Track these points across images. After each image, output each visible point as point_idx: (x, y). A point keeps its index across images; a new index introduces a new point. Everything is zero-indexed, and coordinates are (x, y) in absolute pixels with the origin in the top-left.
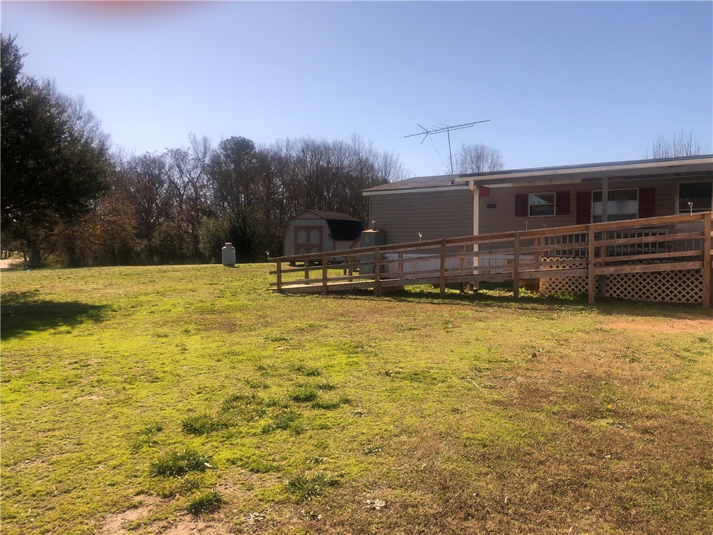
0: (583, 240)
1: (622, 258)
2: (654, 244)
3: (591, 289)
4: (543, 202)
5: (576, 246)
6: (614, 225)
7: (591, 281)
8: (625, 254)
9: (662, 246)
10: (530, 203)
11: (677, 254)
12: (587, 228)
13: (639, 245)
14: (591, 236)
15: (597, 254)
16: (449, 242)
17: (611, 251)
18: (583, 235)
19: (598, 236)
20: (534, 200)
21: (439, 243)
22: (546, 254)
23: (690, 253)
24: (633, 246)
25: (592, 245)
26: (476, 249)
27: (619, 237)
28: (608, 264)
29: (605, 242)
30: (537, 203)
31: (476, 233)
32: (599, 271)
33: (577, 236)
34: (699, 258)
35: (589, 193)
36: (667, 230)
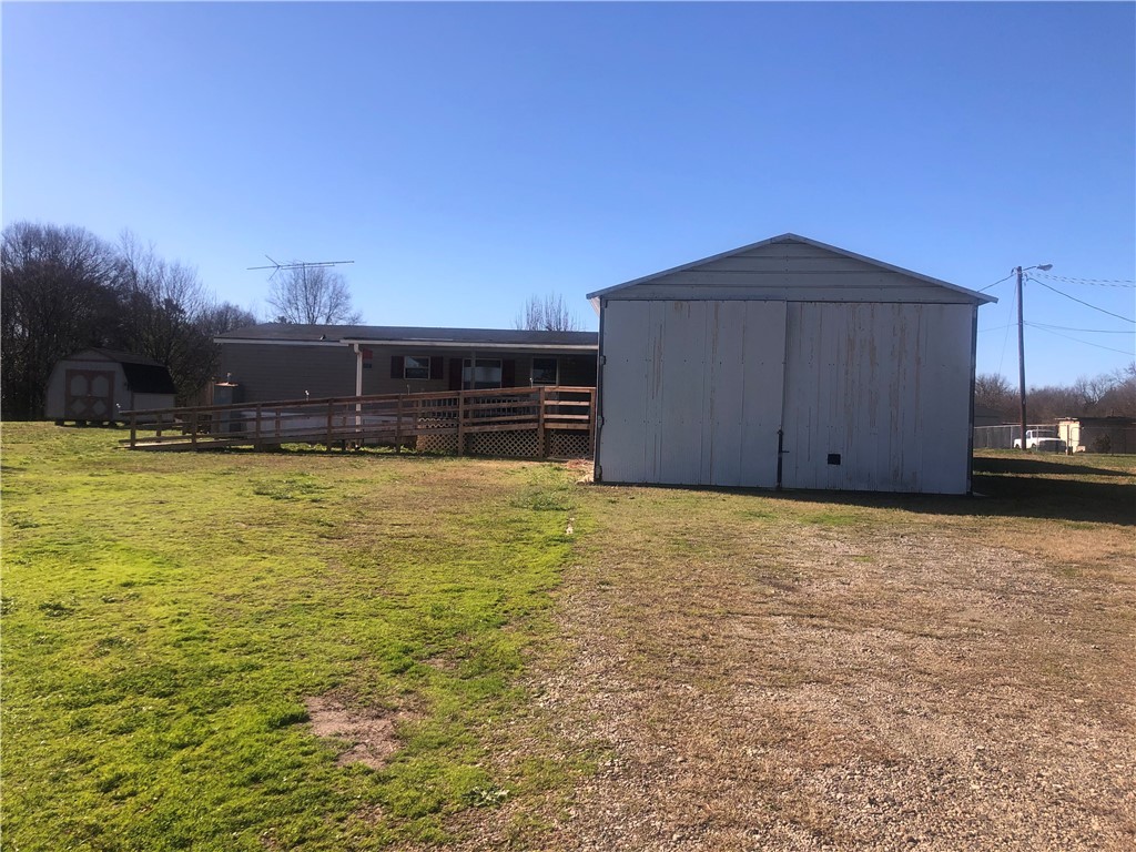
0: (455, 404)
1: (485, 420)
2: (509, 409)
3: (461, 445)
4: (417, 364)
5: (450, 409)
6: (479, 392)
7: (461, 439)
8: (488, 416)
9: (515, 411)
10: (406, 366)
11: (523, 417)
12: (459, 394)
13: (499, 410)
14: (462, 401)
15: (466, 416)
16: (336, 401)
17: (477, 414)
18: (455, 399)
19: (466, 401)
20: (410, 363)
21: (327, 401)
22: (423, 416)
23: (531, 417)
24: (494, 410)
25: (462, 407)
26: (358, 408)
27: (483, 402)
28: (474, 424)
29: (472, 406)
30: (412, 366)
31: (359, 394)
32: (466, 430)
33: (450, 400)
34: (537, 421)
35: (461, 360)
36: (518, 398)
